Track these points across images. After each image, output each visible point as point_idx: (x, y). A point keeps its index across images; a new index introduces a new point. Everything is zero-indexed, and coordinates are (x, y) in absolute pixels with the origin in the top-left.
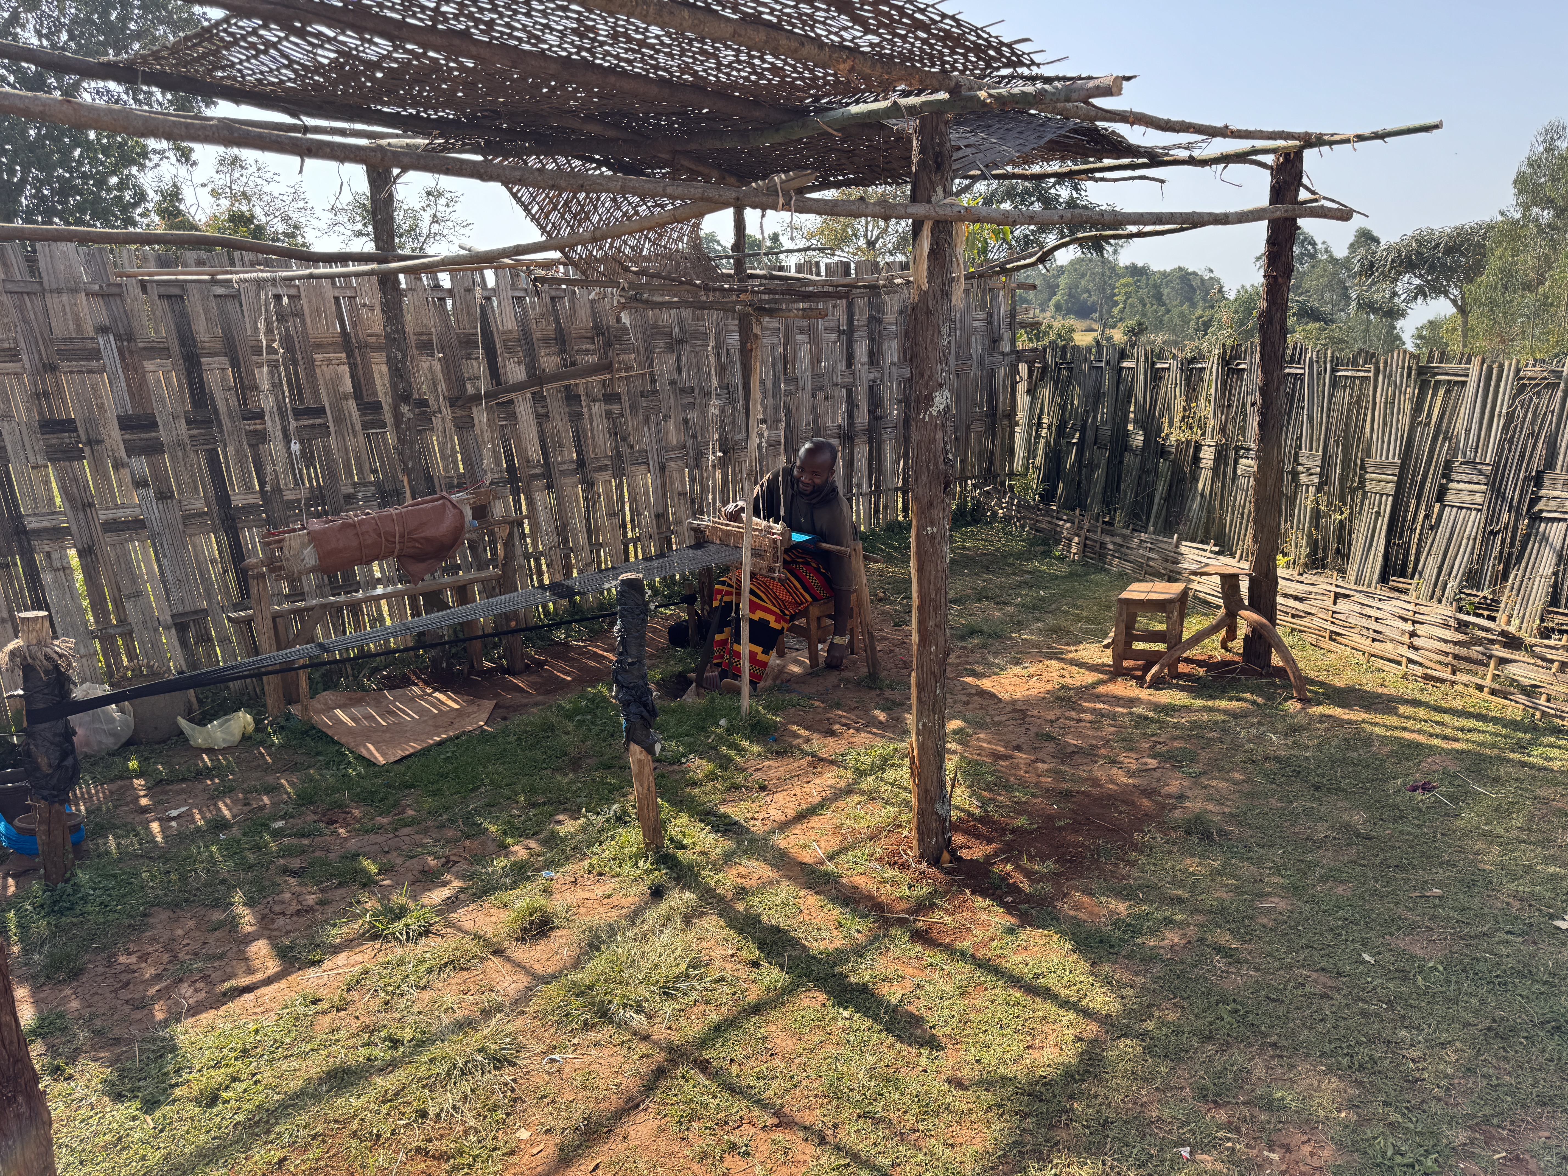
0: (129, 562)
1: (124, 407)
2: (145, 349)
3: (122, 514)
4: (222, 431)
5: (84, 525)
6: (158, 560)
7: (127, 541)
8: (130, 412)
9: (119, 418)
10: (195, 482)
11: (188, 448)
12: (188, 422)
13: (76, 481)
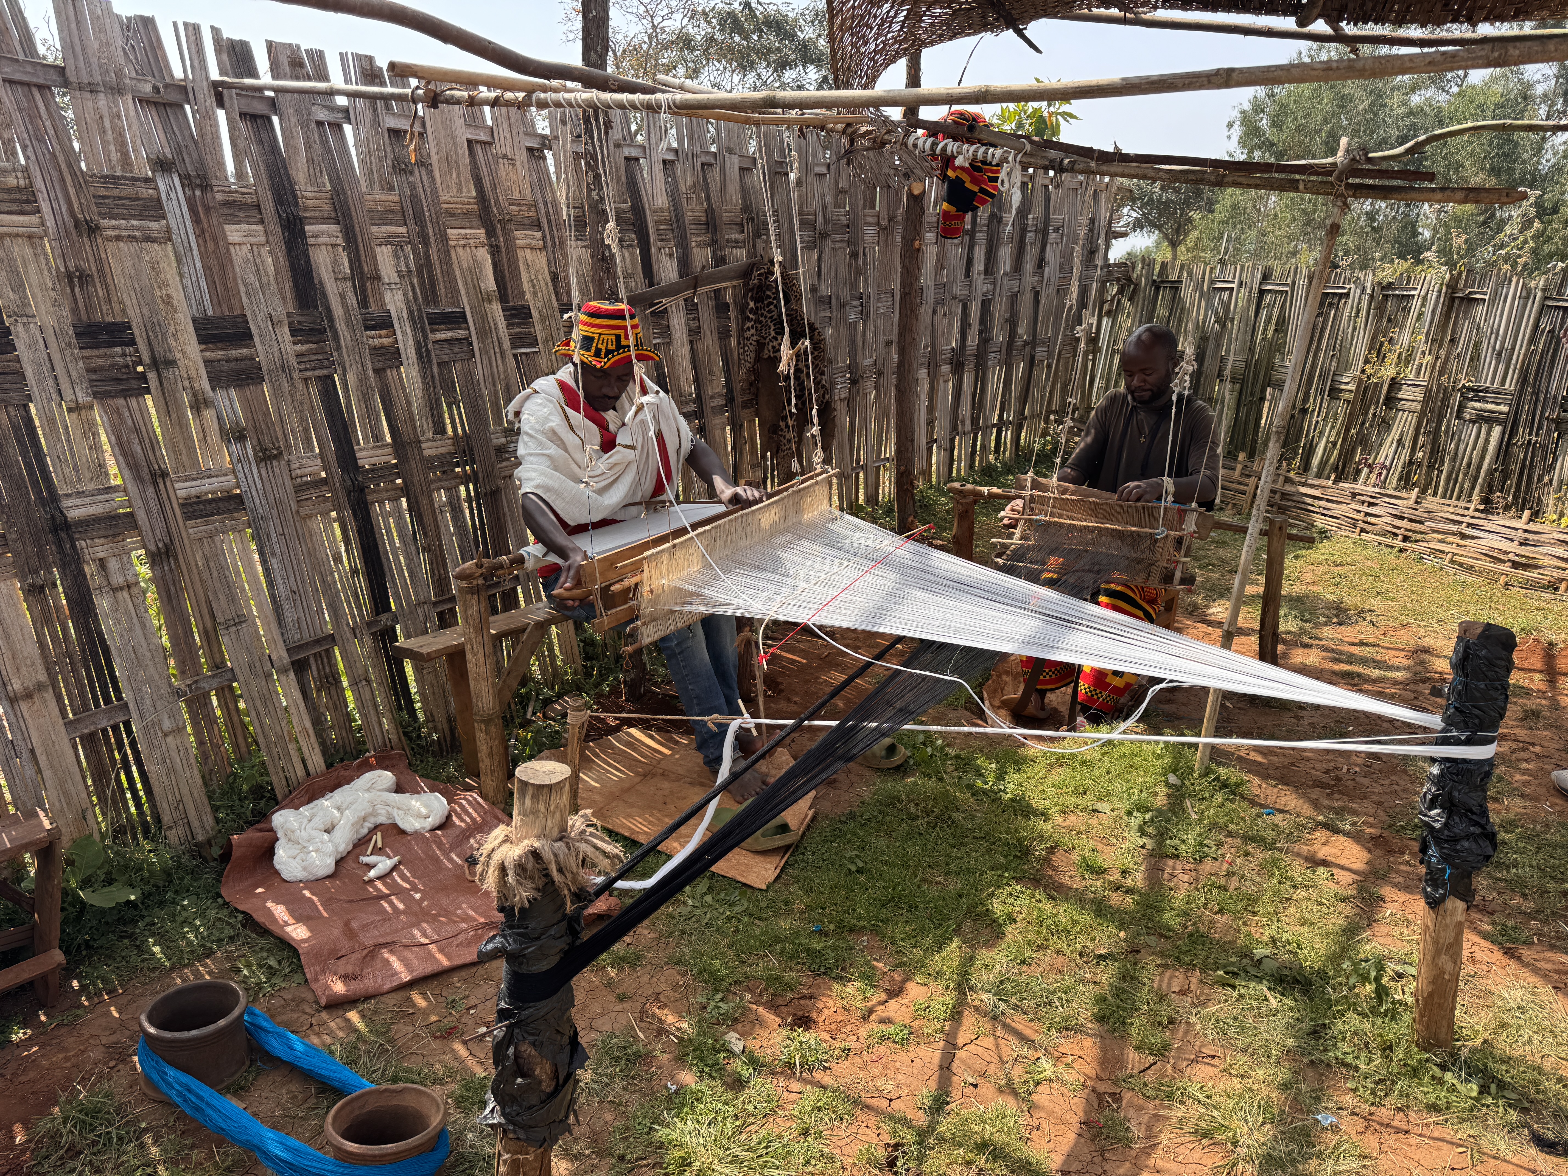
0: (222, 569)
1: (201, 302)
2: (225, 204)
3: (208, 487)
4: (338, 348)
5: (155, 508)
6: (264, 562)
7: (217, 531)
8: (210, 313)
9: (195, 320)
10: (306, 430)
11: (296, 375)
12: (294, 332)
13: (137, 431)
